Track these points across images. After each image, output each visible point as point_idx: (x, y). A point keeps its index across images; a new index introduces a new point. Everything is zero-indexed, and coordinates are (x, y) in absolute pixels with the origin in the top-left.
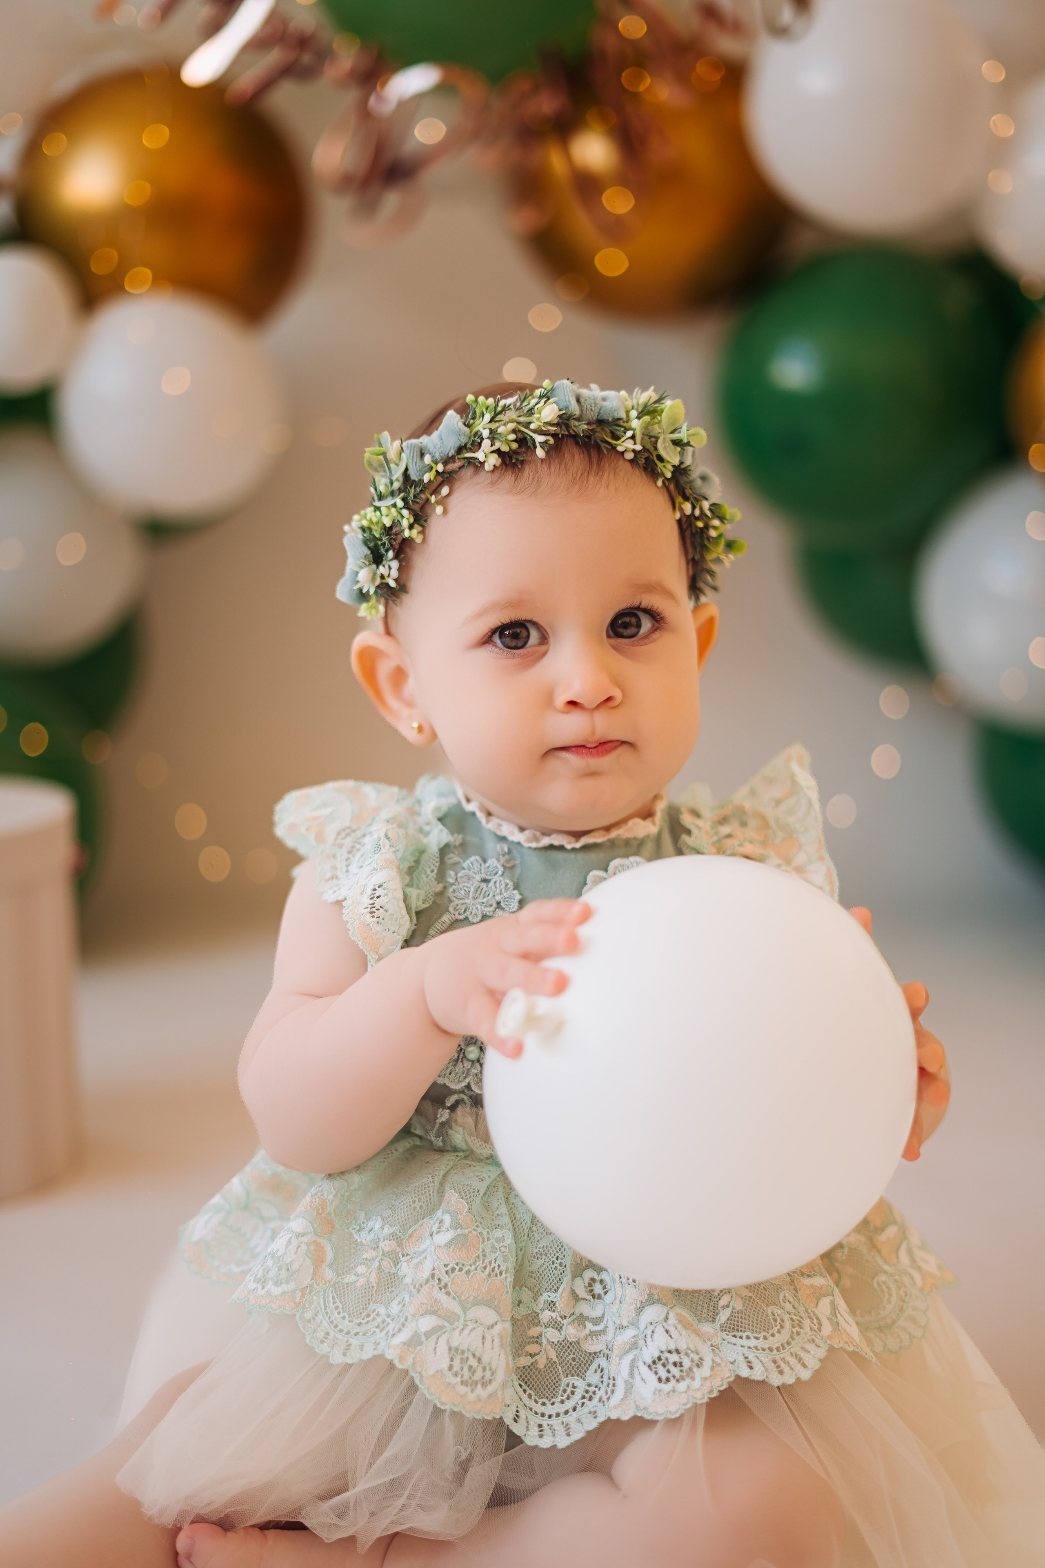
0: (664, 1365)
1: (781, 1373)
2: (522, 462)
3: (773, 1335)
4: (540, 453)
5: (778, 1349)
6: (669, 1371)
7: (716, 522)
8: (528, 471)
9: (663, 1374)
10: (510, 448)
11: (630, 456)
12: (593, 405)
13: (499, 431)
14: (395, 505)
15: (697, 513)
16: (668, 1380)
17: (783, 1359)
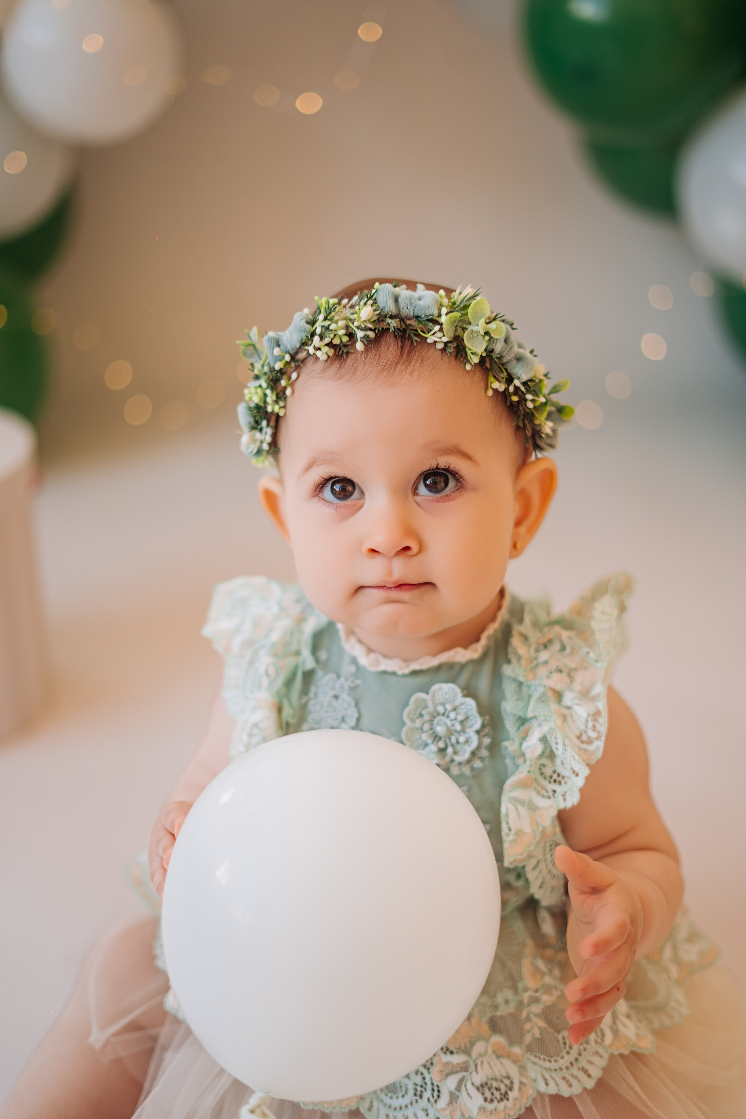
0: (489, 1089)
1: (570, 1086)
2: (348, 353)
3: (562, 1058)
4: (360, 346)
5: (567, 1068)
6: (493, 1094)
7: (529, 397)
8: (350, 361)
9: (488, 1094)
10: (341, 341)
11: (440, 346)
12: (408, 304)
13: (331, 328)
14: (260, 386)
15: (511, 389)
16: (492, 1101)
17: (572, 1076)
